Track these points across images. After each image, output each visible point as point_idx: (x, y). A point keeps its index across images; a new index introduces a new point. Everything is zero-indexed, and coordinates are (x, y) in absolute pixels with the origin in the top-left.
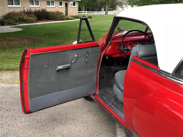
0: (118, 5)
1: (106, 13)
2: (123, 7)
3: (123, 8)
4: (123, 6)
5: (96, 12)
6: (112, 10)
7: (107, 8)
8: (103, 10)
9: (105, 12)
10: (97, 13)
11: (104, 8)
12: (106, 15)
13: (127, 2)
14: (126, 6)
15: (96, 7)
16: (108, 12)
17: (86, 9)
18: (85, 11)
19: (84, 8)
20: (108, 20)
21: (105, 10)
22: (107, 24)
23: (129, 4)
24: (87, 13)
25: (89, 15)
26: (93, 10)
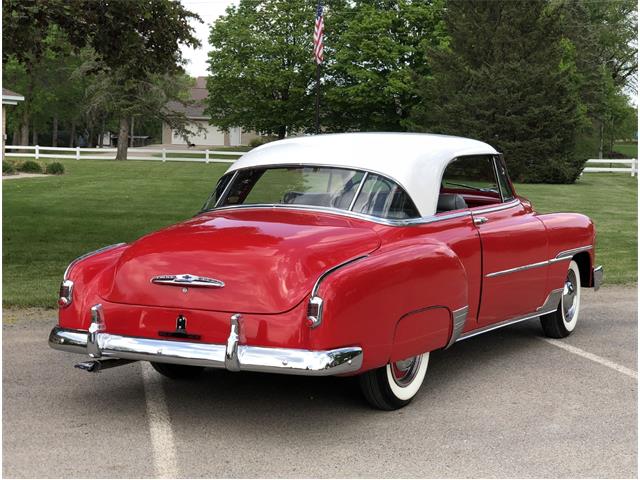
0: (168, 122)
1: (121, 156)
2: (189, 132)
3: (186, 138)
4: (187, 128)
5: (78, 149)
6: (146, 143)
7: (123, 135)
8: (106, 141)
9: (116, 150)
10: (82, 153)
11: (112, 133)
12: (118, 162)
13: (205, 113)
14: (200, 129)
15: (77, 128)
16: (129, 150)
17: (35, 138)
18: (31, 143)
19: (25, 131)
20: (131, 181)
21: (115, 143)
22: (123, 192)
23: (211, 123)
24: (41, 152)
25: (52, 162)
26: (65, 142)
